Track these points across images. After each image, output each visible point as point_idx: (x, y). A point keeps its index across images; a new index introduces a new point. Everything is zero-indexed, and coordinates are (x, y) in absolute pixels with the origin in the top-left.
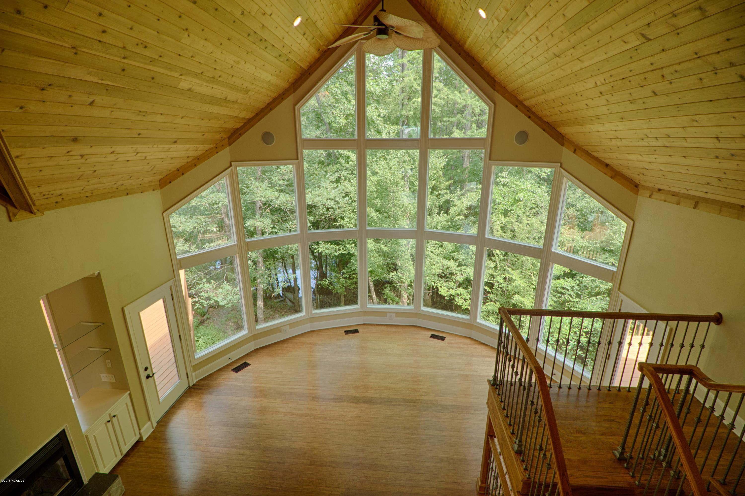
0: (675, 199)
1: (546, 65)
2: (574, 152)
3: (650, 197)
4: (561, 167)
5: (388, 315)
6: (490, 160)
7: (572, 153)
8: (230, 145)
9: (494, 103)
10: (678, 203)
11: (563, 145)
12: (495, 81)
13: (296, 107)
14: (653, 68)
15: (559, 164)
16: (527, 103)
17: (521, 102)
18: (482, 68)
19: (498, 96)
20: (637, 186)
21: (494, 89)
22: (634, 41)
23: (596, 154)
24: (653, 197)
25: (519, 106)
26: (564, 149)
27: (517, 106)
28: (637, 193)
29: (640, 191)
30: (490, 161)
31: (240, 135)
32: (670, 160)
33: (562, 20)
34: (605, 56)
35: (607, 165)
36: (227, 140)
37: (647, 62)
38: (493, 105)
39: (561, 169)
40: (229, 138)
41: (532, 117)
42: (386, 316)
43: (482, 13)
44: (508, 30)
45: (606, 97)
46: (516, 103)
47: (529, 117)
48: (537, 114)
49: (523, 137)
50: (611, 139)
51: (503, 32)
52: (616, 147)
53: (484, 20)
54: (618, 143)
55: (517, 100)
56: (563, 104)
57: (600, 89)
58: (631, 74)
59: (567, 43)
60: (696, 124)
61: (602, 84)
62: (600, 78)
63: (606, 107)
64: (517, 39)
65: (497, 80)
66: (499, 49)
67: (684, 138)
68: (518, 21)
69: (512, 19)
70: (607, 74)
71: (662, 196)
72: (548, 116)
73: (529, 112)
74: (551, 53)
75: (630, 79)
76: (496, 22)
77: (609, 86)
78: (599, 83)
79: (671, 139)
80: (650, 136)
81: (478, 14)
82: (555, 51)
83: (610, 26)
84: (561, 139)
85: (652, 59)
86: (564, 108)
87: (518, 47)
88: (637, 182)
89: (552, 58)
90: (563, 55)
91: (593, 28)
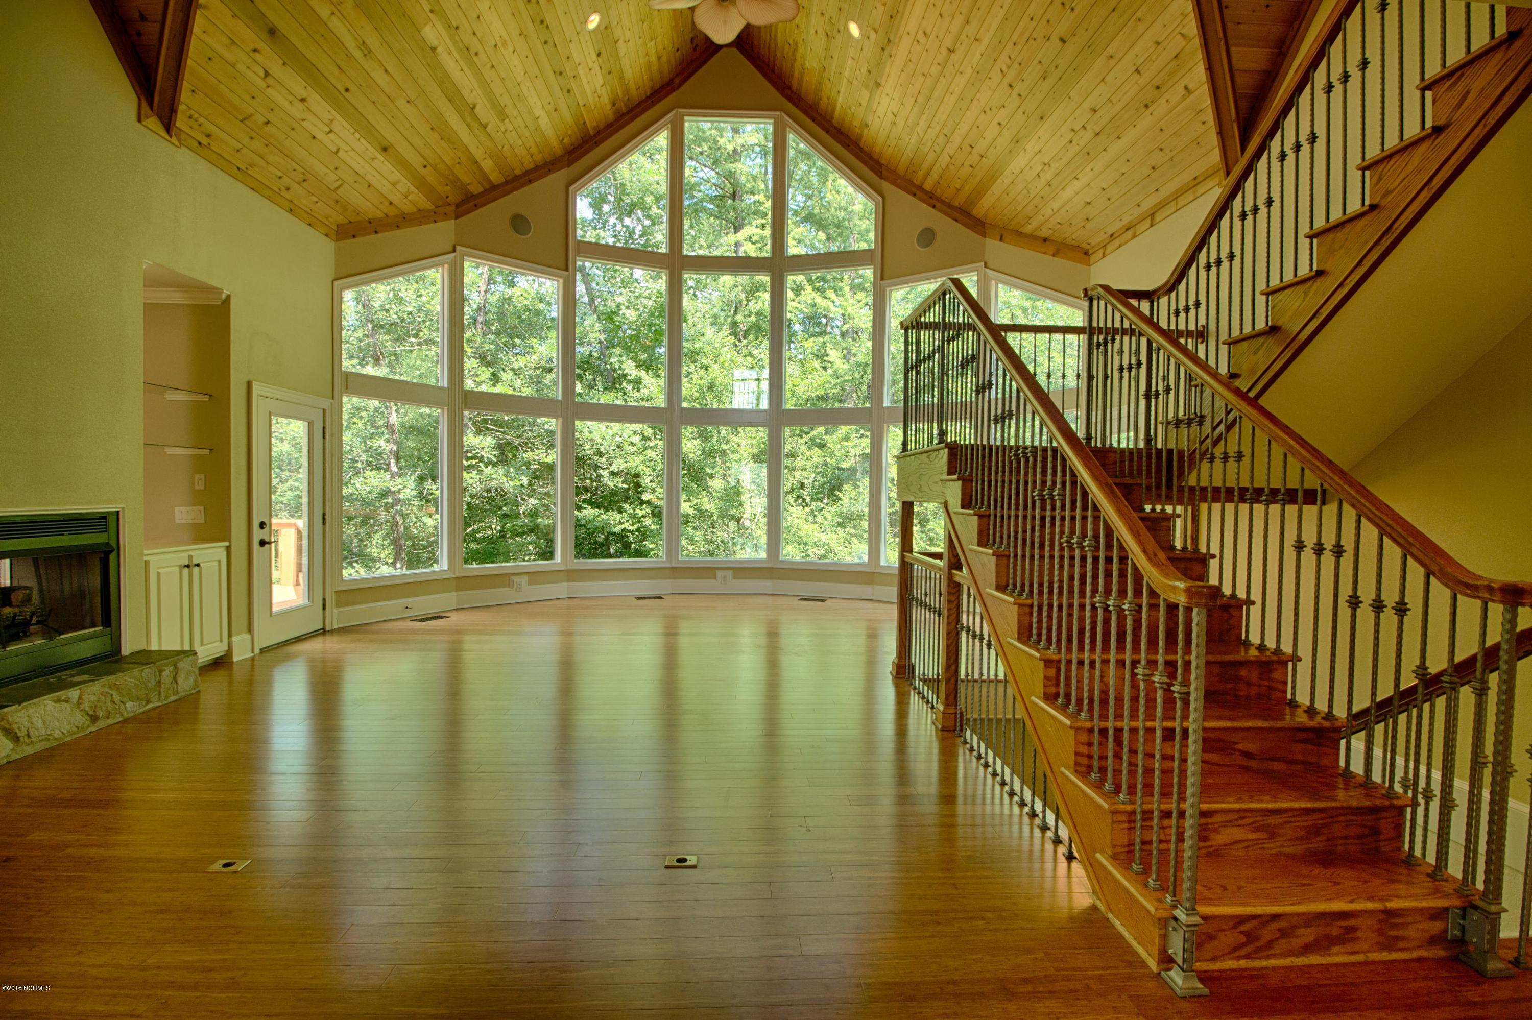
0: (1130, 233)
1: (942, 78)
2: (1001, 240)
4: (986, 266)
5: (720, 574)
6: (882, 279)
7: (998, 243)
8: (456, 218)
9: (882, 195)
11: (984, 235)
12: (881, 165)
13: (571, 188)
15: (983, 264)
16: (927, 187)
17: (920, 188)
18: (861, 149)
19: (886, 186)
20: (1086, 253)
21: (881, 178)
23: (1029, 231)
25: (918, 193)
26: (987, 240)
27: (915, 195)
28: (1088, 263)
29: (1093, 258)
30: (884, 282)
31: (476, 207)
32: (1105, 158)
35: (1045, 240)
36: (453, 208)
38: (880, 199)
39: (987, 269)
40: (458, 205)
41: (938, 205)
42: (715, 578)
43: (854, 29)
44: (889, 41)
45: (1016, 90)
46: (914, 190)
47: (934, 207)
48: (943, 198)
49: (927, 237)
50: (1038, 175)
51: (883, 49)
52: (1047, 188)
53: (857, 41)
54: (1047, 175)
55: (914, 185)
56: (972, 147)
57: (1008, 79)
58: (1033, 24)
59: (959, 19)
60: (1112, 62)
61: (1009, 67)
62: (1004, 58)
63: (1020, 111)
64: (901, 51)
65: (883, 162)
66: (881, 88)
67: (1109, 100)
68: (899, 15)
69: (891, 17)
70: (1010, 45)
71: (1117, 243)
72: (958, 190)
73: (932, 199)
74: (944, 51)
75: (1034, 35)
76: (873, 35)
77: (1016, 66)
78: (1004, 69)
79: (1098, 115)
80: (1077, 128)
81: (850, 35)
82: (948, 42)
84: (980, 228)
86: (975, 155)
87: (904, 66)
88: (1084, 246)
89: (947, 60)
90: (958, 44)
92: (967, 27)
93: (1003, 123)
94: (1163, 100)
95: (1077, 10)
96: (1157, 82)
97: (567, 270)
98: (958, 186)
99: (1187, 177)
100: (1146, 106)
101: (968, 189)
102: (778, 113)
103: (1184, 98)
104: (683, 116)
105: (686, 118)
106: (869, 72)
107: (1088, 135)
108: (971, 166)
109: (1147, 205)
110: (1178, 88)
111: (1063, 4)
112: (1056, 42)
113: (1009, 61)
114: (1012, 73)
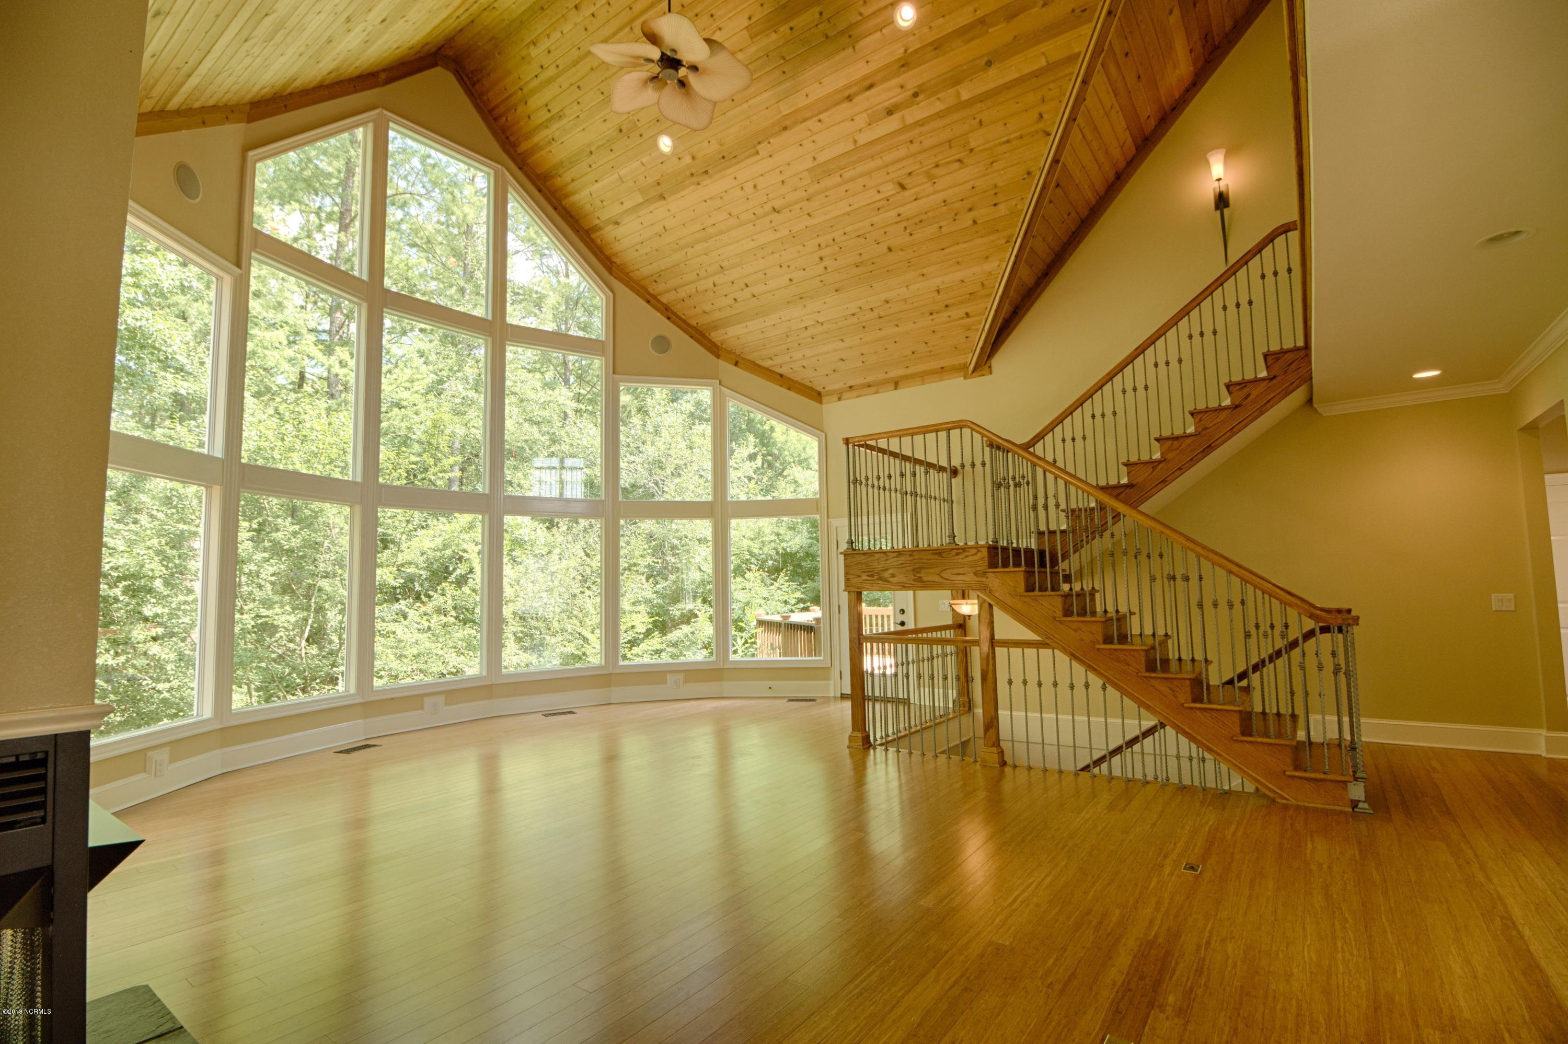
0: (872, 389)
1: (750, 225)
2: (736, 364)
3: (839, 399)
4: (720, 384)
5: (427, 701)
6: (614, 373)
7: (733, 367)
9: (612, 291)
10: (877, 392)
11: (718, 357)
12: (612, 262)
13: (251, 153)
14: (899, 219)
15: (718, 382)
16: (664, 299)
17: (655, 297)
18: (592, 240)
19: (616, 284)
20: (819, 394)
21: (611, 274)
22: (889, 189)
23: (767, 363)
24: (843, 397)
25: (652, 301)
26: (720, 361)
27: (648, 302)
28: (821, 402)
29: (824, 399)
30: (616, 376)
32: (877, 335)
33: (809, 164)
34: (849, 209)
35: (781, 376)
37: (893, 213)
38: (611, 294)
39: (722, 388)
41: (673, 317)
42: (422, 708)
43: (665, 144)
44: (706, 172)
45: (825, 263)
46: (648, 296)
47: (669, 318)
48: (680, 314)
49: (662, 344)
50: (806, 328)
51: (692, 175)
52: (809, 339)
53: (662, 154)
54: (817, 330)
55: (649, 293)
56: (747, 286)
57: (822, 253)
58: (871, 228)
59: (801, 194)
60: (921, 278)
61: (827, 246)
62: (829, 237)
63: (819, 279)
64: (713, 187)
65: (618, 261)
66: (663, 202)
67: (905, 300)
68: (734, 161)
69: (724, 157)
70: (842, 232)
71: (856, 393)
72: (705, 312)
73: (668, 312)
74: (768, 208)
75: (867, 236)
76: (687, 160)
77: (836, 248)
78: (823, 245)
79: (888, 305)
80: (864, 308)
81: (655, 146)
82: (777, 204)
83: (869, 173)
84: (715, 349)
85: (901, 210)
86: (747, 292)
87: (710, 198)
88: (820, 389)
89: (766, 215)
90: (787, 210)
91: (848, 174)
92: (806, 202)
93: (795, 281)
94: (946, 314)
95: (913, 237)
96: (947, 302)
97: (238, 265)
98: (707, 310)
99: (935, 365)
100: (931, 314)
101: (717, 315)
102: (499, 166)
103: (962, 318)
104: (389, 121)
105: (391, 125)
106: (659, 184)
107: (875, 314)
108: (735, 300)
109: (894, 373)
110: (961, 311)
111: (906, 228)
112: (883, 248)
113: (831, 242)
114: (829, 251)
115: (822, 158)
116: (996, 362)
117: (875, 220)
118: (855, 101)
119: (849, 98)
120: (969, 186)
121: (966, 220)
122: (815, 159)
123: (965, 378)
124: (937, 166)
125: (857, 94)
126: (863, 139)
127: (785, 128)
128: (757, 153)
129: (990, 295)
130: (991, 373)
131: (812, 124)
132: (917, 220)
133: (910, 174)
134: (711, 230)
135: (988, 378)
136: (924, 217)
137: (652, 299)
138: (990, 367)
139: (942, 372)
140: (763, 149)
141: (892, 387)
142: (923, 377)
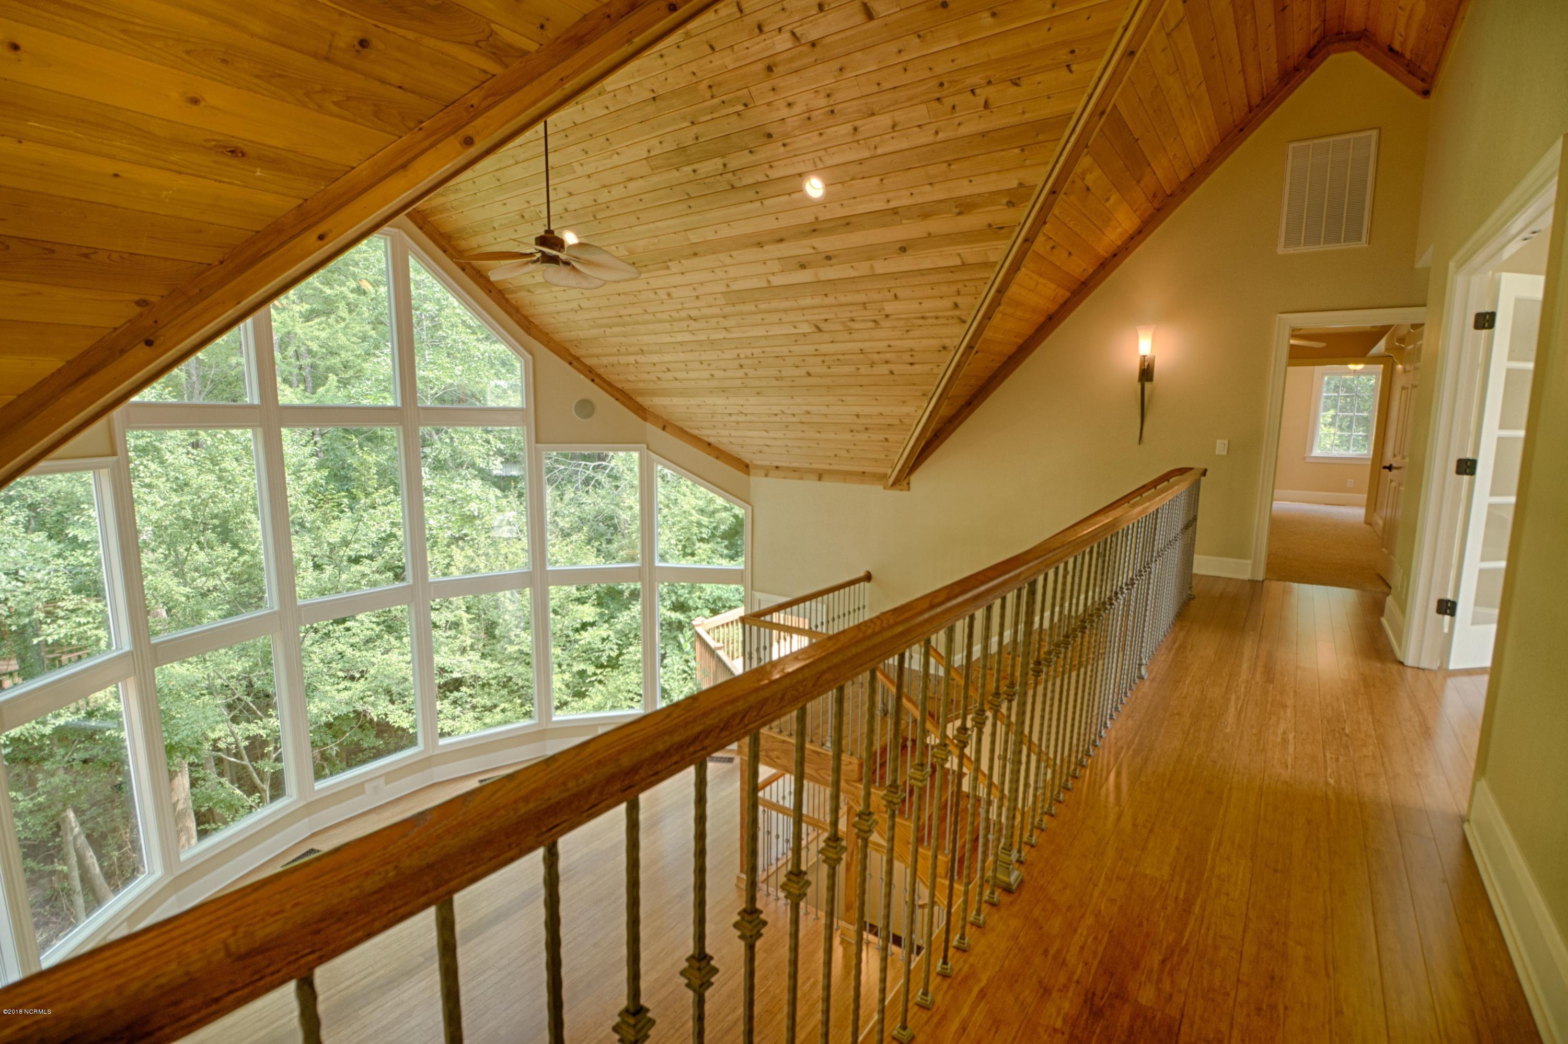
0: (797, 475)
1: (668, 324)
2: (664, 428)
3: (766, 476)
4: (648, 448)
5: (368, 786)
6: (537, 442)
7: (660, 431)
9: (531, 353)
10: (801, 478)
11: (645, 419)
12: (532, 323)
14: (816, 353)
15: (645, 446)
16: (588, 362)
17: (577, 359)
18: (507, 299)
19: (536, 345)
20: (747, 466)
21: (530, 334)
22: (805, 328)
23: (695, 432)
24: (769, 475)
25: (574, 363)
26: (648, 425)
27: (571, 363)
28: (748, 474)
29: (752, 471)
30: (539, 445)
32: (800, 435)
33: (723, 289)
34: (765, 334)
35: (709, 444)
37: (812, 348)
38: (530, 357)
39: (650, 452)
41: (597, 380)
43: (572, 238)
45: (745, 370)
46: (570, 358)
47: (593, 381)
48: (607, 378)
49: (586, 408)
50: (730, 414)
52: (734, 424)
54: (741, 418)
55: (571, 355)
56: (669, 370)
57: (741, 362)
58: (790, 354)
59: (717, 311)
61: (746, 358)
63: (740, 381)
65: (536, 322)
67: (826, 416)
68: (646, 269)
70: (760, 350)
71: (782, 474)
72: (629, 381)
73: (592, 374)
74: (684, 314)
75: (786, 359)
77: (755, 361)
78: (742, 356)
79: (810, 416)
80: (786, 412)
82: (693, 313)
83: (786, 311)
84: (642, 412)
85: (818, 347)
86: (669, 376)
87: (624, 293)
88: (748, 461)
89: (681, 320)
90: (704, 321)
91: (763, 306)
92: (722, 319)
93: (716, 377)
94: (866, 435)
95: (831, 370)
96: (867, 426)
98: (631, 379)
99: (856, 470)
100: (852, 431)
101: (641, 385)
103: (882, 441)
108: (658, 378)
109: (819, 466)
110: (882, 437)
111: (823, 361)
112: (803, 372)
113: (750, 355)
114: (749, 362)
115: (735, 286)
116: (914, 478)
117: (793, 348)
118: (765, 248)
119: (760, 245)
120: (886, 343)
121: (885, 369)
122: (728, 286)
123: (885, 488)
124: (853, 320)
125: (768, 243)
126: (777, 281)
127: (695, 254)
128: (668, 268)
129: (909, 430)
130: (909, 490)
131: (723, 257)
132: (835, 357)
133: (826, 320)
134: (627, 319)
135: (905, 493)
136: (840, 357)
137: (574, 361)
138: (908, 484)
139: (863, 476)
140: (675, 267)
141: (817, 477)
142: (846, 476)
